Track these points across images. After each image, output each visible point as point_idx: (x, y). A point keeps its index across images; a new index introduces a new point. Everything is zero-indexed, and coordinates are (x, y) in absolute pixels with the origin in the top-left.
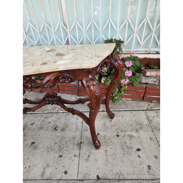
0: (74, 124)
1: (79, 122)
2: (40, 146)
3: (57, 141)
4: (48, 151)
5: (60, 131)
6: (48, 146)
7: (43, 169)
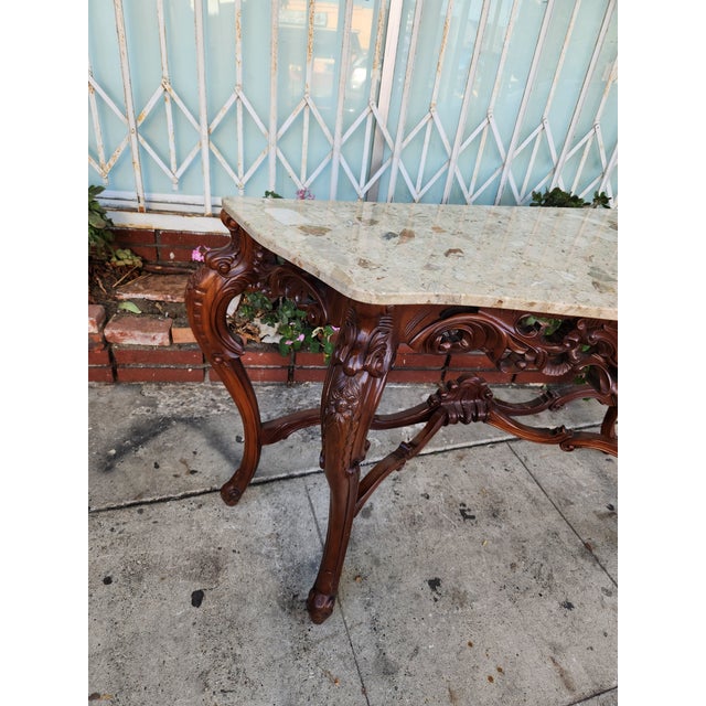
0: (512, 488)
1: (521, 478)
2: (470, 588)
3: (511, 557)
4: (513, 600)
5: (485, 520)
6: (496, 579)
7: (550, 664)
